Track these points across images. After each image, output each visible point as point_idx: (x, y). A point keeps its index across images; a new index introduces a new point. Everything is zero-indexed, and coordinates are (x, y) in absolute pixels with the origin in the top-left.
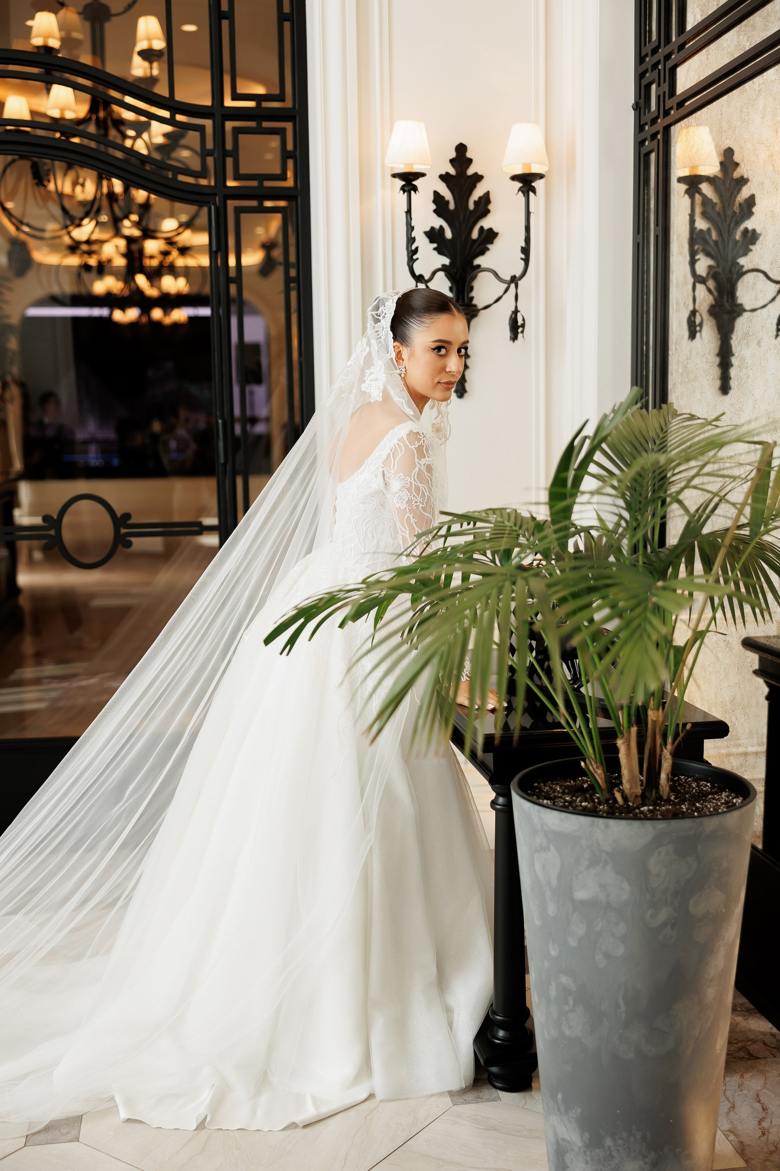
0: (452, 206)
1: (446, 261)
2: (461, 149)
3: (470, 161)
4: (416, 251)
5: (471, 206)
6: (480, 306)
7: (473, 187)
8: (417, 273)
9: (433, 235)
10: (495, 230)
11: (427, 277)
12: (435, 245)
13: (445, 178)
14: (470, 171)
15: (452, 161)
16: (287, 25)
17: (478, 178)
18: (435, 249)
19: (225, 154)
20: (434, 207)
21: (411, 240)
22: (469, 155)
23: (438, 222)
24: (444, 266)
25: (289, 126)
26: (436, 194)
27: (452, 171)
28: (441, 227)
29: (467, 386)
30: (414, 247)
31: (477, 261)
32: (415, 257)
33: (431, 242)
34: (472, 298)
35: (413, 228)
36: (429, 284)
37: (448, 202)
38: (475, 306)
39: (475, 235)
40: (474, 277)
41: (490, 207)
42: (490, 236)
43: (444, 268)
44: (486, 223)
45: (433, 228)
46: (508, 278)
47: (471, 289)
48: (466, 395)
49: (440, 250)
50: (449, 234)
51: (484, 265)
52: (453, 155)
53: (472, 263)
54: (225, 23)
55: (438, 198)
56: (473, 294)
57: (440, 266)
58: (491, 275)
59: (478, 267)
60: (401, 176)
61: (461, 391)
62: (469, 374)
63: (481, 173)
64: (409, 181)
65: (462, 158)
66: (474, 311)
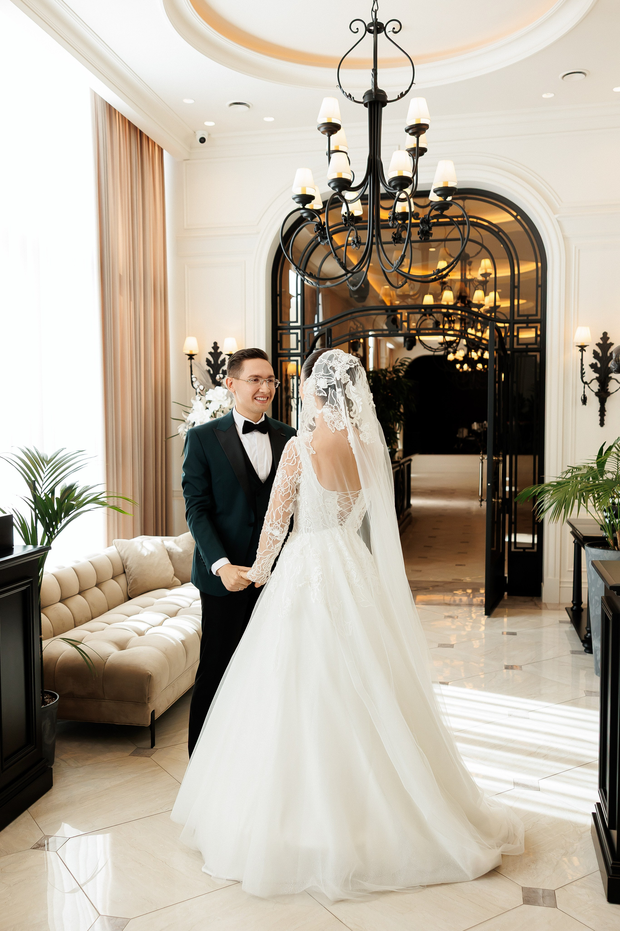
0: (601, 355)
1: (598, 375)
2: (605, 334)
3: (608, 338)
4: (584, 373)
5: (608, 355)
6: (611, 392)
7: (610, 347)
8: (585, 381)
9: (593, 366)
11: (588, 382)
12: (593, 369)
13: (598, 345)
14: (609, 342)
15: (601, 339)
16: (540, 289)
17: (612, 344)
18: (593, 371)
19: (514, 336)
20: (593, 355)
21: (582, 369)
22: (608, 336)
23: (594, 361)
24: (597, 377)
25: (539, 325)
26: (594, 351)
27: (601, 342)
28: (596, 363)
29: (605, 422)
30: (583, 372)
31: (610, 375)
32: (584, 375)
33: (592, 368)
34: (608, 389)
35: (583, 365)
36: (589, 385)
37: (599, 354)
38: (609, 392)
39: (610, 365)
40: (609, 381)
43: (597, 378)
45: (592, 364)
47: (608, 386)
48: (604, 426)
49: (595, 371)
50: (599, 365)
51: (613, 377)
52: (602, 336)
53: (608, 376)
54: (516, 290)
55: (595, 352)
56: (609, 387)
57: (595, 377)
58: (615, 381)
59: (611, 377)
60: (579, 346)
61: (602, 424)
62: (605, 418)
63: (612, 342)
64: (582, 348)
65: (605, 337)
66: (608, 394)
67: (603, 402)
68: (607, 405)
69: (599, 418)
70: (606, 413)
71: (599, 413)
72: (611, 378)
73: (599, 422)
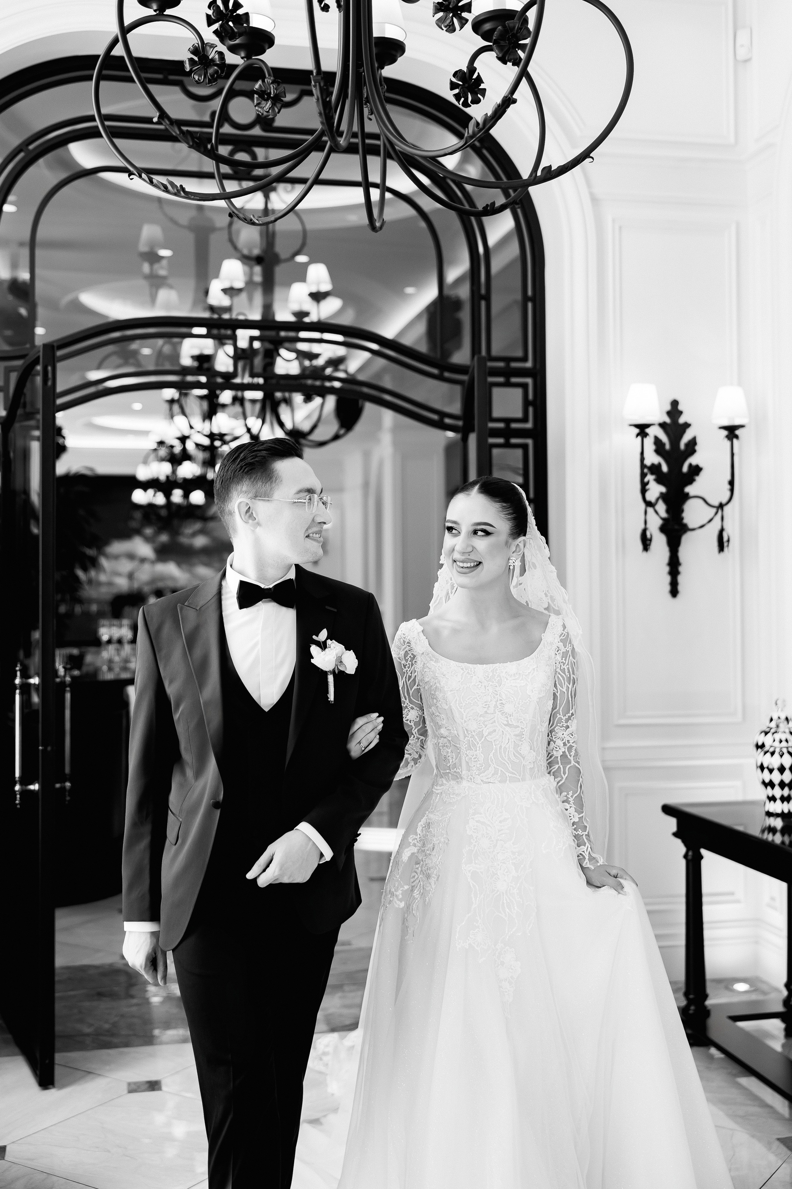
0: (668, 447)
1: (663, 489)
2: (675, 404)
3: (681, 413)
4: (646, 484)
5: (682, 446)
6: (691, 526)
7: (683, 433)
8: (648, 500)
9: (656, 470)
10: (701, 465)
11: (652, 503)
12: (655, 477)
13: (663, 425)
14: (682, 420)
15: (669, 413)
16: (530, 304)
17: (687, 425)
20: (656, 448)
21: (643, 474)
22: (680, 407)
23: (657, 459)
24: (662, 494)
25: (530, 381)
26: (657, 438)
27: (668, 420)
28: (659, 463)
29: (680, 588)
30: (644, 481)
32: (645, 488)
34: (682, 519)
35: (644, 466)
36: (654, 508)
37: (665, 444)
38: (686, 526)
39: (685, 469)
40: (685, 502)
41: (697, 448)
42: (696, 470)
43: (663, 496)
44: (693, 460)
45: (655, 465)
46: (717, 504)
47: (682, 511)
48: (679, 596)
49: (659, 482)
50: (665, 468)
51: (692, 494)
52: (668, 408)
53: (683, 490)
55: (657, 442)
56: (684, 515)
58: (700, 501)
59: (688, 494)
60: (637, 426)
61: (674, 592)
62: (680, 579)
63: (689, 422)
64: (642, 429)
65: (674, 410)
66: (685, 529)
67: (674, 545)
68: (684, 553)
69: (668, 579)
70: (681, 569)
71: (667, 569)
72: (687, 497)
73: (668, 588)
